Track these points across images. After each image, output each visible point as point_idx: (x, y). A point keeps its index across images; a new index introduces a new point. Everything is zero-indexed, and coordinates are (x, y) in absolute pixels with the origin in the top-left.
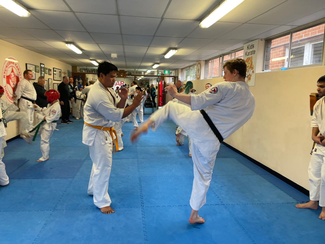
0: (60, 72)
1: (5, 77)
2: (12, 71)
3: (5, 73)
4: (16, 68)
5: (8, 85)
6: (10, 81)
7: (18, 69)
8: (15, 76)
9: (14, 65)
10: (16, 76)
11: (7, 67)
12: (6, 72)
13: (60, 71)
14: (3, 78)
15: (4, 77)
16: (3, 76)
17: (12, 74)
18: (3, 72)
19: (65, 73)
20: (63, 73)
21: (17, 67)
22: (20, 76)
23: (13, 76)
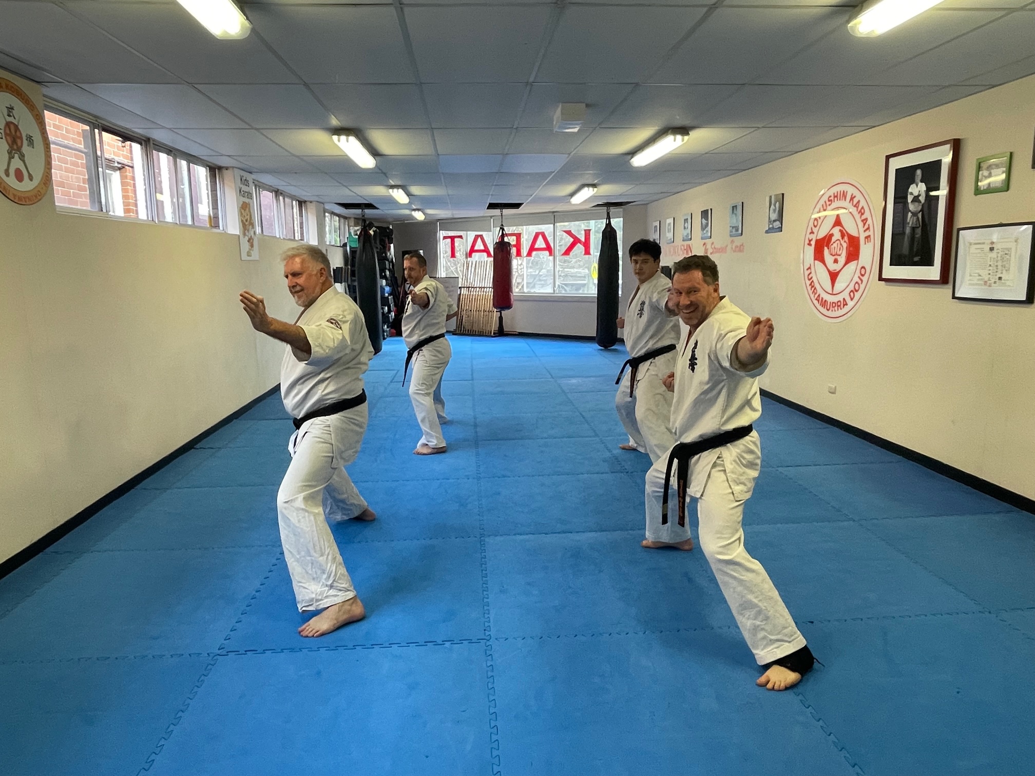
22: (867, 234)
23: (837, 235)
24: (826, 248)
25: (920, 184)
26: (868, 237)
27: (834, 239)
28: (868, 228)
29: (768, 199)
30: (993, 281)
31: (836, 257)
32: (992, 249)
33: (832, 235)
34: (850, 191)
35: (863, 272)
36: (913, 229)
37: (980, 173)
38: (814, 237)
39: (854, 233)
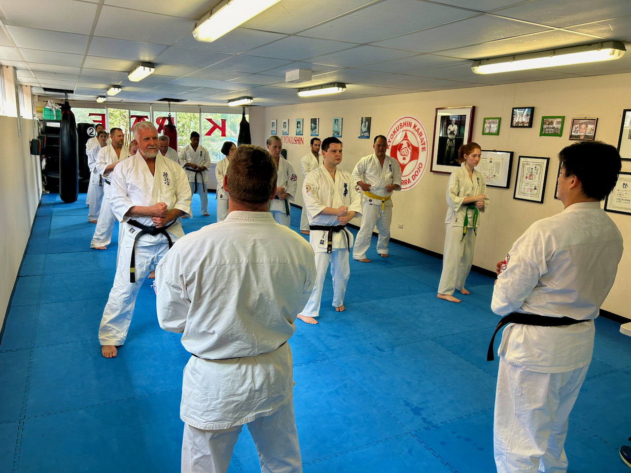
1: (390, 147)
2: (405, 138)
12: (392, 140)
22: (423, 146)
23: (405, 145)
24: (398, 151)
25: (454, 125)
26: (424, 148)
27: (403, 147)
28: (424, 144)
29: (360, 119)
30: (491, 177)
31: (404, 156)
32: (491, 162)
33: (402, 144)
34: (414, 122)
35: (420, 166)
36: (450, 147)
37: (485, 125)
38: (391, 145)
39: (415, 145)
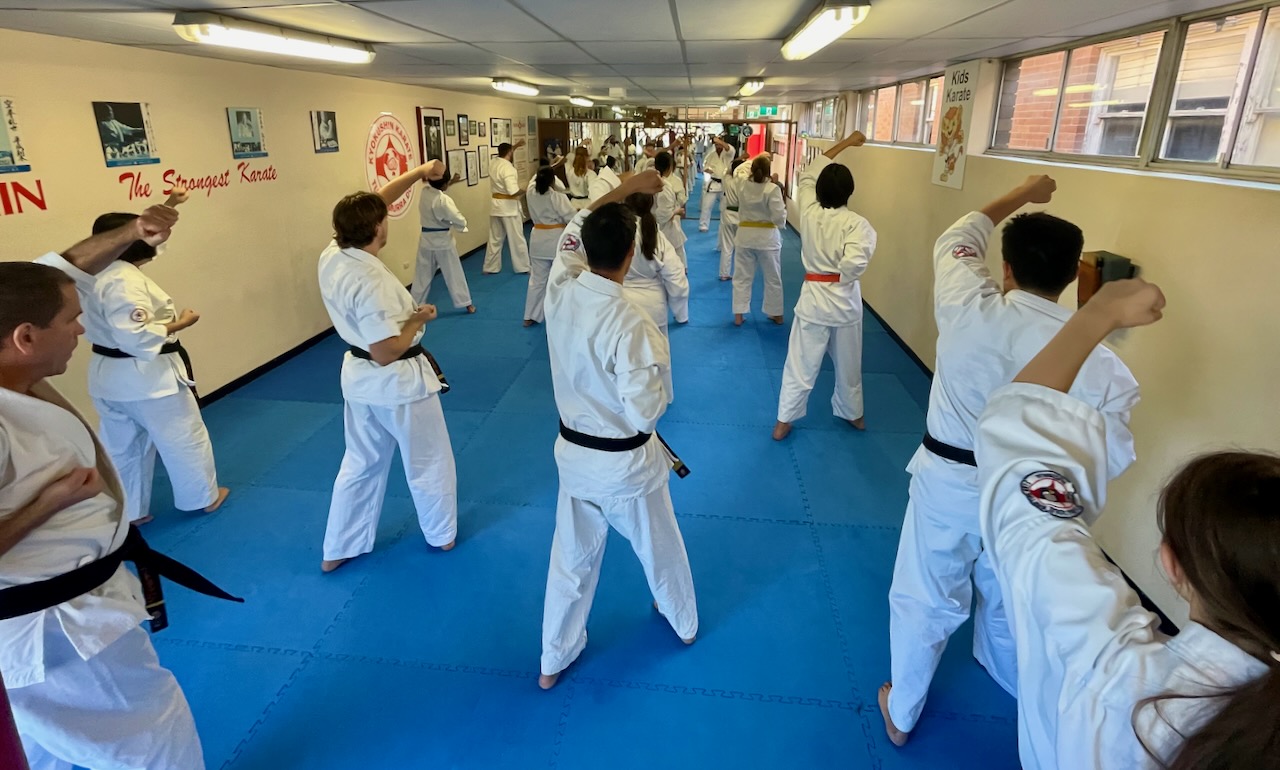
0: (508, 125)
1: (374, 161)
2: (390, 145)
3: (372, 152)
4: (399, 136)
5: (382, 178)
6: (385, 167)
7: (404, 139)
8: (395, 153)
9: (394, 132)
10: (400, 155)
11: (375, 137)
12: (374, 150)
13: (509, 122)
14: (369, 164)
15: (371, 162)
16: (368, 161)
17: (390, 151)
18: (369, 151)
19: (520, 125)
20: (515, 125)
21: (401, 134)
22: (410, 153)
23: (391, 155)
24: (385, 164)
26: (410, 156)
27: (389, 157)
28: (409, 150)
31: (393, 170)
33: (387, 155)
34: (395, 123)
37: (448, 126)
38: (373, 156)
39: (402, 153)
